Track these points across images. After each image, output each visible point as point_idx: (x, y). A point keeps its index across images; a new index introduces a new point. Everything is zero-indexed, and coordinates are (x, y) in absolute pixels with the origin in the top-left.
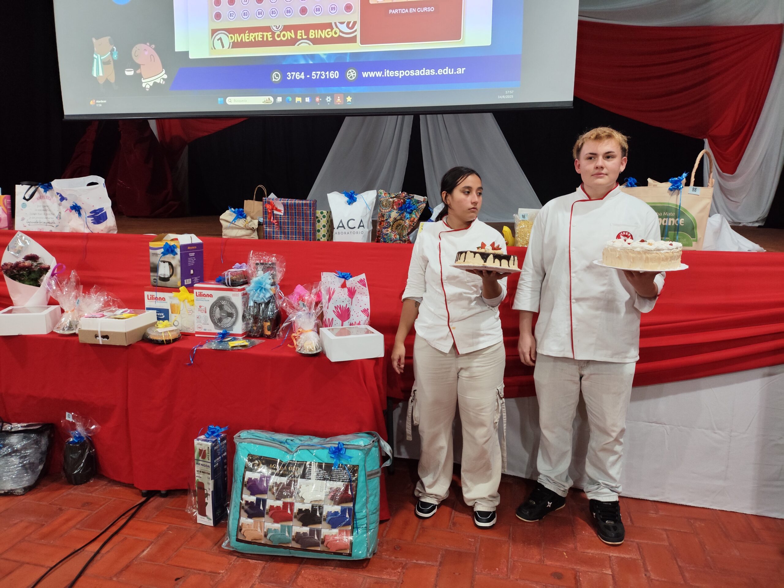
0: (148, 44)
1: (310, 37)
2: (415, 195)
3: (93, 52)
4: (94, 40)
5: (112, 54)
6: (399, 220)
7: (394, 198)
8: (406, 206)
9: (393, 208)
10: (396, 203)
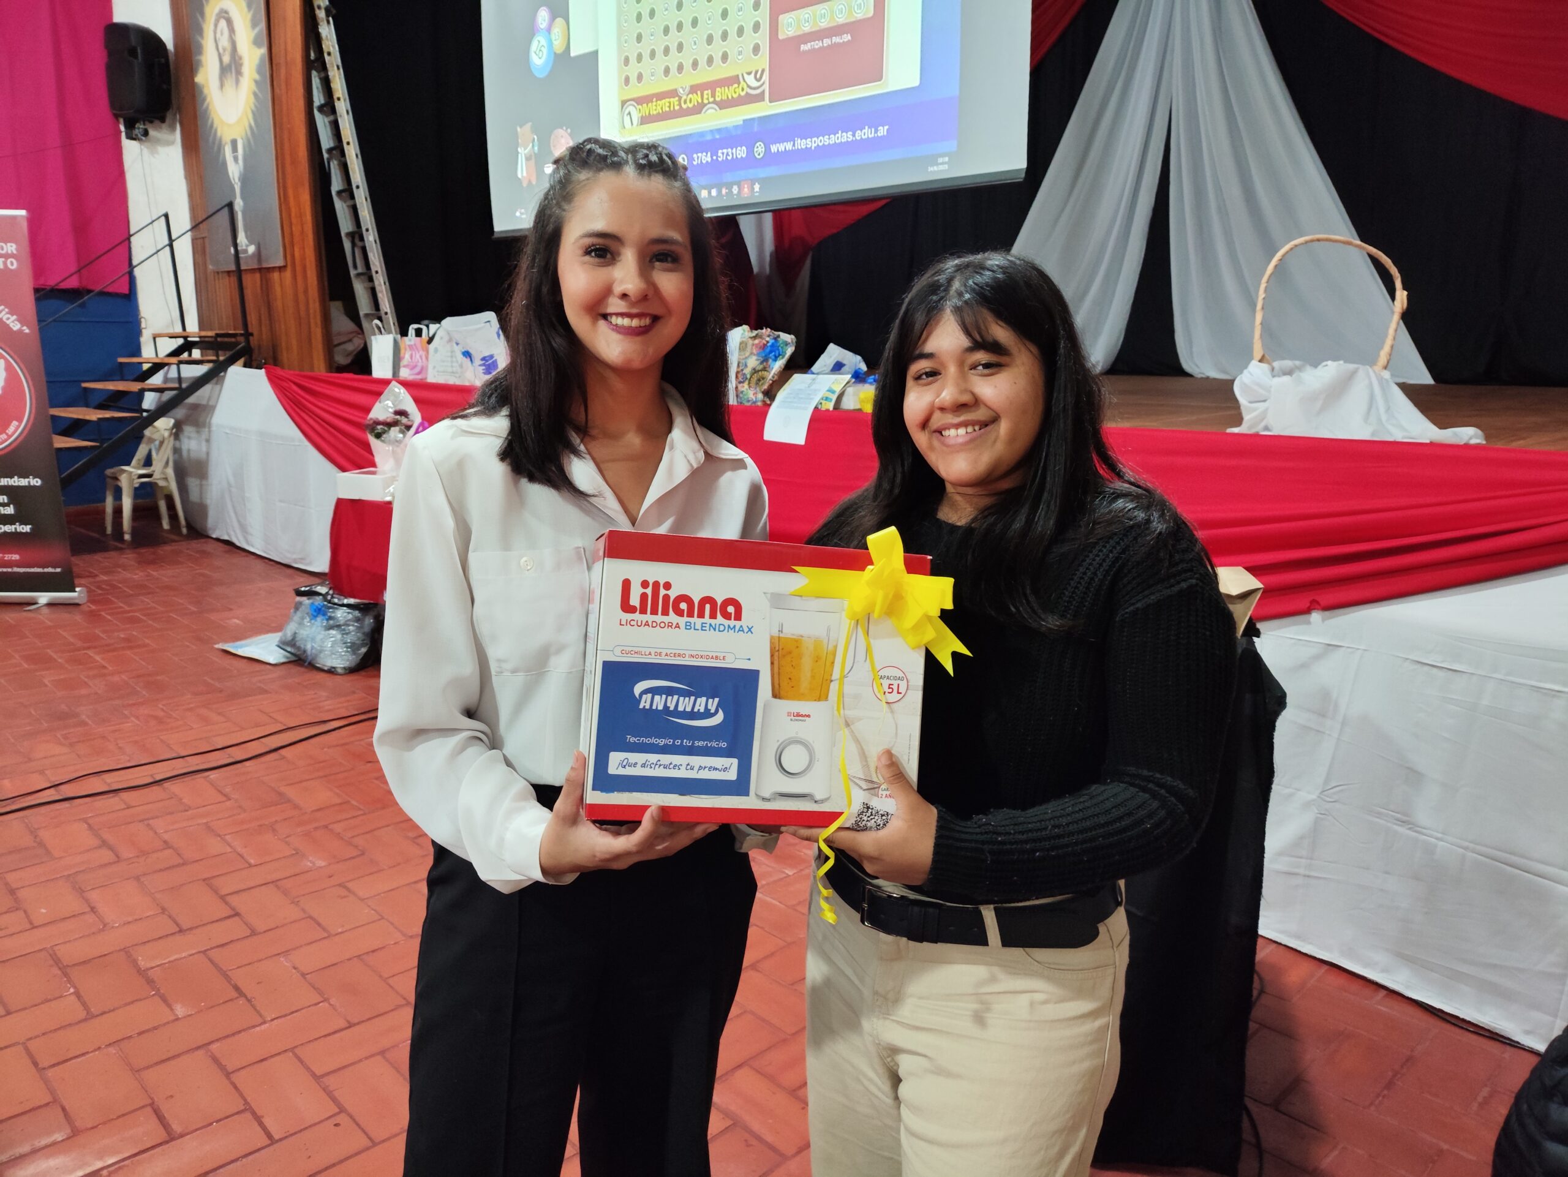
0: (564, 128)
1: (718, 99)
3: (517, 146)
4: (519, 129)
5: (533, 146)
6: (761, 371)
7: (755, 338)
8: (768, 350)
9: (752, 354)
10: (756, 345)
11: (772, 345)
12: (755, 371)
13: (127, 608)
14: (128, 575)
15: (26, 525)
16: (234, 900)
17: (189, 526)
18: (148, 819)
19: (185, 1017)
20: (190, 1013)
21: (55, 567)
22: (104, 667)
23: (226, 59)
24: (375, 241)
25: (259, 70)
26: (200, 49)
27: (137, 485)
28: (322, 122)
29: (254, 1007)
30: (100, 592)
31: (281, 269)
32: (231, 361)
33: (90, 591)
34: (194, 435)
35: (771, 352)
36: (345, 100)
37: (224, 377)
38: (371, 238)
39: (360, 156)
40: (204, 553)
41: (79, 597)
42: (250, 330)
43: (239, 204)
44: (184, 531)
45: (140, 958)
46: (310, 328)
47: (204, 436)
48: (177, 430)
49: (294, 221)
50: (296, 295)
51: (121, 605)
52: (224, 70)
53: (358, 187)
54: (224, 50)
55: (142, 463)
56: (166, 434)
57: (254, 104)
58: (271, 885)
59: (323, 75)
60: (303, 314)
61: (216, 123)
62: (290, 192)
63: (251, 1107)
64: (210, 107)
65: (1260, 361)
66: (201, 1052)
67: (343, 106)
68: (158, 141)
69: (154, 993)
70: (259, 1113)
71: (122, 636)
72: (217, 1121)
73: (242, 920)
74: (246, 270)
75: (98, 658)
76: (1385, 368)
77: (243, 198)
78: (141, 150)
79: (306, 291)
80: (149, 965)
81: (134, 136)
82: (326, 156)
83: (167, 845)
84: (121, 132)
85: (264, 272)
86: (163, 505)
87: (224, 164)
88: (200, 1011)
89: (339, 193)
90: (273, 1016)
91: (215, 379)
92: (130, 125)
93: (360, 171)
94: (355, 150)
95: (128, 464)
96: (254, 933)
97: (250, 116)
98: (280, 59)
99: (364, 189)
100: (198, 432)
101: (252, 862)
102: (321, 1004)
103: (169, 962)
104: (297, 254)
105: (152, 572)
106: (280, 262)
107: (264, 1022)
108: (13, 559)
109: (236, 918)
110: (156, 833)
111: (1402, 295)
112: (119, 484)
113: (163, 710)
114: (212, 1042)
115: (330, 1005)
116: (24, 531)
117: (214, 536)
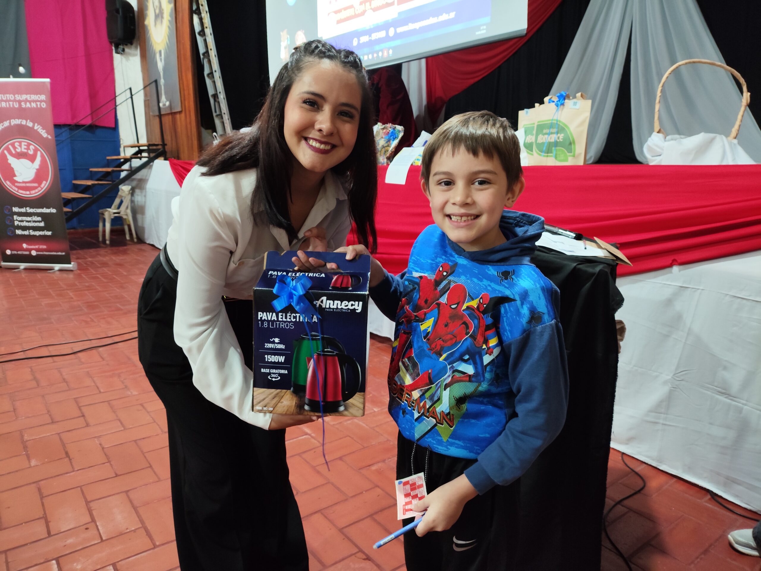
0: (301, 30)
1: (373, 7)
2: (397, 126)
3: (280, 41)
4: (281, 33)
5: (288, 41)
6: (387, 146)
7: (383, 129)
8: (390, 135)
9: (382, 138)
10: (384, 133)
11: (392, 132)
12: (383, 147)
13: (94, 273)
14: (100, 258)
15: (49, 231)
16: (84, 409)
17: (138, 238)
18: (60, 368)
19: (34, 466)
20: (37, 464)
21: (62, 252)
22: (72, 298)
23: (157, 11)
24: (224, 99)
25: (171, 16)
26: (146, 8)
27: (113, 217)
28: (199, 39)
29: (71, 463)
30: (85, 265)
31: (180, 112)
32: (156, 157)
33: (79, 264)
34: (139, 194)
35: (391, 136)
36: (210, 28)
37: (152, 166)
38: (222, 96)
39: (217, 56)
40: (141, 250)
41: (73, 267)
42: (166, 142)
43: (162, 82)
44: (135, 240)
45: (26, 435)
46: (192, 140)
47: (144, 194)
48: (132, 192)
49: (185, 88)
50: (186, 125)
51: (93, 271)
52: (157, 16)
53: (215, 71)
54: (157, 7)
55: (117, 207)
56: (127, 193)
57: (169, 32)
58: (106, 403)
59: (200, 16)
60: (189, 134)
61: (153, 43)
62: (184, 74)
63: (46, 516)
64: (151, 36)
65: (658, 132)
66: (34, 485)
67: (209, 31)
68: (130, 54)
69: (24, 453)
70: (49, 520)
71: (87, 284)
72: (25, 523)
73: (84, 418)
74: (164, 115)
75: (71, 294)
76: (735, 138)
77: (164, 79)
78: (122, 59)
79: (190, 123)
80: (28, 439)
81: (118, 52)
82: (202, 57)
83: (64, 380)
84: (112, 49)
85: (173, 114)
86: (126, 228)
87: (156, 63)
88: (42, 464)
89: (208, 75)
90: (79, 468)
91: (149, 166)
92: (117, 47)
93: (217, 63)
94: (214, 53)
95: (110, 207)
96: (88, 425)
97: (167, 38)
98: (179, 9)
99: (219, 72)
100: (141, 192)
101: (102, 391)
102: (106, 464)
103: (40, 438)
104: (187, 105)
105: (114, 258)
106: (179, 109)
107: (73, 471)
108: (43, 248)
109: (82, 418)
110: (61, 375)
111: (747, 95)
112: (104, 217)
113: (91, 318)
114: (42, 480)
115: (111, 464)
116: (48, 234)
117: (148, 242)
